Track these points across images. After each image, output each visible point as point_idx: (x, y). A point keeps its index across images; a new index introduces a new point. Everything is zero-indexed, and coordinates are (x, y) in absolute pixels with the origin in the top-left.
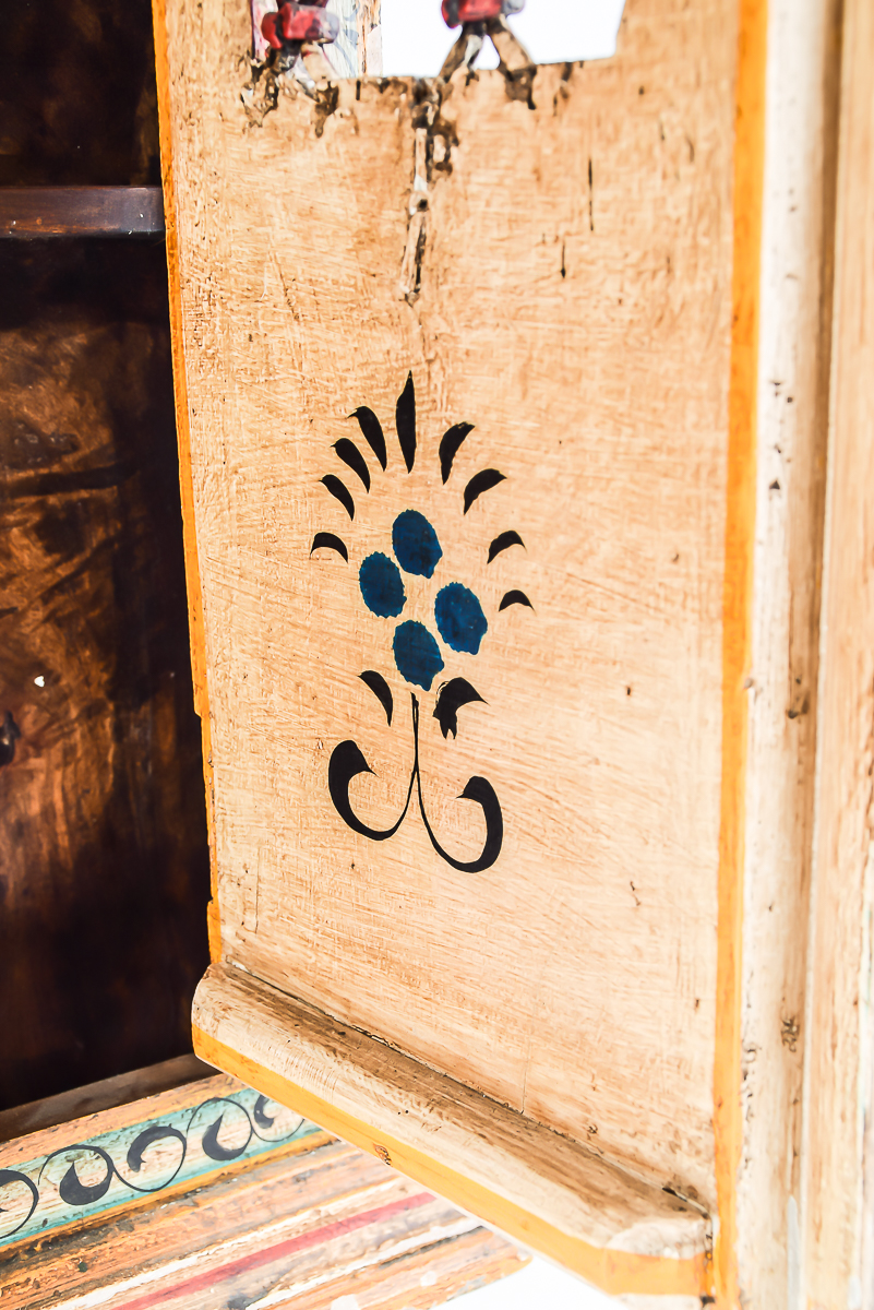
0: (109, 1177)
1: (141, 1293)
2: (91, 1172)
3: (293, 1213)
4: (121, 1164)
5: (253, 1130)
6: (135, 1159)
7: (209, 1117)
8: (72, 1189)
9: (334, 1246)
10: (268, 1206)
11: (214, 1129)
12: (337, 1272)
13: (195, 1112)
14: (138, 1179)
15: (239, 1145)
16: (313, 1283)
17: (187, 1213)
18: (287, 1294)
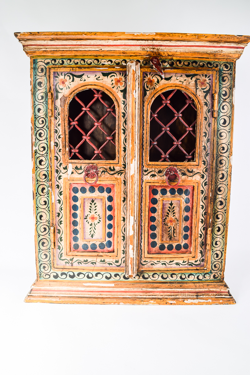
0: (185, 278)
1: (186, 291)
2: (183, 277)
3: (206, 288)
4: (187, 277)
5: (203, 278)
6: (189, 277)
7: (198, 275)
8: (181, 277)
9: (210, 294)
10: (203, 287)
11: (198, 276)
12: (210, 297)
13: (196, 273)
14: (189, 279)
15: (201, 279)
16: (206, 297)
17: (193, 284)
18: (203, 297)
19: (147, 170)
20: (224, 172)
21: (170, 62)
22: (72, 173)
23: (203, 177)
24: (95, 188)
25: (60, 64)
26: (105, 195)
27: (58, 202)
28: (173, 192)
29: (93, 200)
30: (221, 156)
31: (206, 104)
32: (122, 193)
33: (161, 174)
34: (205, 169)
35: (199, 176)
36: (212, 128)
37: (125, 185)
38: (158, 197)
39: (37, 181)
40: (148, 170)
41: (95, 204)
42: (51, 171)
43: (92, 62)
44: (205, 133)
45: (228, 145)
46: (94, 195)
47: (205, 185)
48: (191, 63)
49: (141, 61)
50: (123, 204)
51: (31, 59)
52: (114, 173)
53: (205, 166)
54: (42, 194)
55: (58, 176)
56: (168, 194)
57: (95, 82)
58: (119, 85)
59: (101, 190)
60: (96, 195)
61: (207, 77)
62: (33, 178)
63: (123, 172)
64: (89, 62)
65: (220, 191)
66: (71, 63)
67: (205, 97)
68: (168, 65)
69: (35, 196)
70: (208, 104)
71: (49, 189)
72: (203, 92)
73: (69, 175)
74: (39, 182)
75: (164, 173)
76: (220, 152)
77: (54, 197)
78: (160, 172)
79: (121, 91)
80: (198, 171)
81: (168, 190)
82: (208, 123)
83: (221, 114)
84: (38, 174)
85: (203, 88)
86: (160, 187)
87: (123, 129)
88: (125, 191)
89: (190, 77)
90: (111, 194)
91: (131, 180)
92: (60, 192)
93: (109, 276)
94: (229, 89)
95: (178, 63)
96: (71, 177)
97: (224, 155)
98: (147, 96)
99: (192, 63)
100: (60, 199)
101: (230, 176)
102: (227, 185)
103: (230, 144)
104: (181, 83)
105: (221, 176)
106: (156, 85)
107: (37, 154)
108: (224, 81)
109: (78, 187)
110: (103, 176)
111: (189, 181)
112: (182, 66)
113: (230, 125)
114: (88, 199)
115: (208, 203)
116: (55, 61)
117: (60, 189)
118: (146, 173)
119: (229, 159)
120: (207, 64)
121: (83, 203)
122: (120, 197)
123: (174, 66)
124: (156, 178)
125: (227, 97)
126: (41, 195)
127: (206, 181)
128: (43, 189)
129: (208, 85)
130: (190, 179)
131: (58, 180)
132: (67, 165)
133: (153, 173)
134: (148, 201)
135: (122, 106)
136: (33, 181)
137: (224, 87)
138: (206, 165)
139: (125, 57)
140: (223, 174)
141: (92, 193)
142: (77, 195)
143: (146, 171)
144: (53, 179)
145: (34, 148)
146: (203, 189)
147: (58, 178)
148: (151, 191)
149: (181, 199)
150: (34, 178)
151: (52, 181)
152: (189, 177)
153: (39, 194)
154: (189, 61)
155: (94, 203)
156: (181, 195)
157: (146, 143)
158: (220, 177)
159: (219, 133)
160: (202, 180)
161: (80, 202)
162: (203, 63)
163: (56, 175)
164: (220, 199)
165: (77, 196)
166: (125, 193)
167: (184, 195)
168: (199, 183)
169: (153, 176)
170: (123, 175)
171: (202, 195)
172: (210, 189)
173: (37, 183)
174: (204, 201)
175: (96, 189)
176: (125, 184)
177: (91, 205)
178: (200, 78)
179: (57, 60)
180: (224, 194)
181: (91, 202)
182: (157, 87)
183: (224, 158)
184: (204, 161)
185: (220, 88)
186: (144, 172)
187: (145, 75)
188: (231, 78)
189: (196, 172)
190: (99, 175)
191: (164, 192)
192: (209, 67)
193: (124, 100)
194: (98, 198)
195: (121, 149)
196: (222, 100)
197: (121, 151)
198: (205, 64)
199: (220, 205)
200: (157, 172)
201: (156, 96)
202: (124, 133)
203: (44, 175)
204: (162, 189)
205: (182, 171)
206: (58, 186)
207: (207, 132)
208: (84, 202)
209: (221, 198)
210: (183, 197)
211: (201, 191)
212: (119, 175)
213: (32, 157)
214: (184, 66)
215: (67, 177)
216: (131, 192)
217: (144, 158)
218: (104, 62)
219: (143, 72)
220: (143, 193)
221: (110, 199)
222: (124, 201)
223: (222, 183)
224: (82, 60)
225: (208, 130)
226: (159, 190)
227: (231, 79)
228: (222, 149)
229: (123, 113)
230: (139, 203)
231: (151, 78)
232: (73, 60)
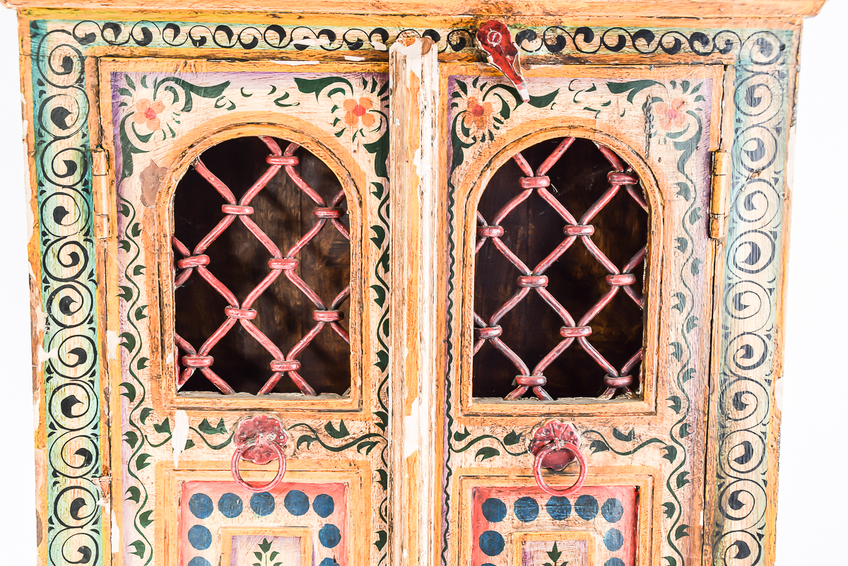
19: (463, 433)
20: (749, 437)
21: (550, 35)
22: (190, 444)
23: (671, 454)
24: (273, 498)
25: (138, 43)
26: (313, 521)
27: (134, 549)
28: (559, 509)
29: (265, 541)
30: (740, 378)
31: (684, 191)
32: (375, 515)
33: (515, 448)
34: (680, 425)
35: (657, 451)
36: (705, 278)
37: (385, 488)
38: (506, 526)
39: (55, 473)
40: (467, 434)
41: (274, 555)
42: (110, 439)
43: (258, 36)
44: (680, 296)
45: (765, 338)
46: (272, 525)
47: (681, 482)
48: (628, 38)
49: (443, 34)
50: (375, 554)
51: (20, 18)
52: (344, 443)
53: (679, 417)
54: (70, 521)
55: (136, 457)
56: (544, 516)
57: (270, 115)
58: (360, 125)
59: (297, 502)
60: (277, 525)
61: (690, 90)
62: (37, 463)
63: (377, 439)
64: (247, 39)
65: (736, 504)
66: (180, 39)
67: (681, 167)
68: (544, 47)
69: (45, 530)
70: (692, 189)
71: (101, 502)
72: (672, 147)
73: (177, 452)
74: (60, 478)
75: (528, 442)
76: (737, 364)
77: (121, 534)
78: (512, 439)
79: (370, 148)
80: (654, 435)
81: (542, 502)
82: (691, 261)
83: (742, 227)
84: (57, 449)
85: (674, 130)
86: (513, 494)
87: (375, 287)
88: (383, 509)
89: (627, 93)
90: (333, 519)
91: (407, 476)
92: (141, 513)
94: (774, 132)
95: (580, 37)
96: (186, 459)
97: (749, 374)
98: (464, 164)
99: (635, 37)
100: (144, 541)
101: (776, 451)
102: (762, 484)
103: (774, 335)
104: (591, 115)
105: (740, 451)
106: (498, 125)
107: (54, 375)
108: (753, 102)
109: (210, 495)
110: (304, 454)
111: (622, 470)
112: (595, 52)
113: (776, 266)
114: (249, 538)
115: (690, 551)
116: (116, 28)
117: (141, 503)
118: (463, 443)
119: (768, 389)
120: (691, 42)
121: (229, 552)
122: (368, 531)
123: (565, 51)
124: (497, 462)
125: (763, 162)
126: (69, 527)
127: (681, 470)
128: (77, 505)
129: (692, 120)
130: (623, 464)
131: (134, 469)
132: (171, 414)
133: (486, 443)
134: (471, 543)
135: (373, 202)
136: (37, 473)
137: (753, 126)
138: (683, 410)
139: (381, 18)
140: (748, 447)
141: (264, 514)
142: (206, 522)
143: (459, 437)
144: (118, 468)
145: (43, 356)
146: (672, 500)
147: (133, 463)
148: (480, 506)
149: (589, 535)
150: (41, 464)
151: (113, 476)
152: (618, 455)
153: (62, 523)
154: (622, 32)
155: (269, 553)
156: (591, 521)
157: (462, 335)
158: (738, 455)
159: (732, 295)
160: (669, 467)
161: (220, 550)
162: (677, 36)
163: (128, 450)
164: (740, 537)
165: (207, 526)
166: (385, 515)
167: (599, 519)
168: (657, 477)
169: (489, 453)
170: (376, 451)
171: (670, 522)
172: (696, 498)
173: (55, 483)
174: (675, 543)
175: (279, 500)
176: (384, 482)
177: (258, 561)
178: (663, 96)
179: (122, 27)
180: (753, 518)
181: (260, 550)
182: (503, 131)
183: (751, 386)
184: (675, 399)
185: (736, 131)
186: (453, 441)
187: (458, 89)
188: (783, 90)
189: (644, 439)
190: (289, 452)
191: (527, 509)
192: (698, 53)
193: (379, 180)
194: (284, 535)
195: (368, 360)
196: (747, 173)
197: (368, 365)
198: (683, 39)
199: (738, 556)
200: (502, 440)
201: (498, 164)
202: (380, 301)
203: (82, 452)
204: (519, 499)
205: (595, 437)
206: (135, 493)
207: (685, 291)
208: (234, 550)
209: (742, 531)
210: (599, 528)
211: (666, 505)
212: (364, 450)
213: (35, 388)
214: (603, 51)
215: (169, 459)
216: (405, 515)
217: (452, 389)
218: (305, 38)
219: (450, 78)
220: (450, 514)
221: (331, 537)
222: (380, 545)
223: (742, 476)
224: (220, 28)
225: (690, 284)
226: (510, 501)
227: (782, 95)
228: (743, 352)
229: (376, 228)
230: (436, 553)
231: (481, 98)
232: (184, 30)
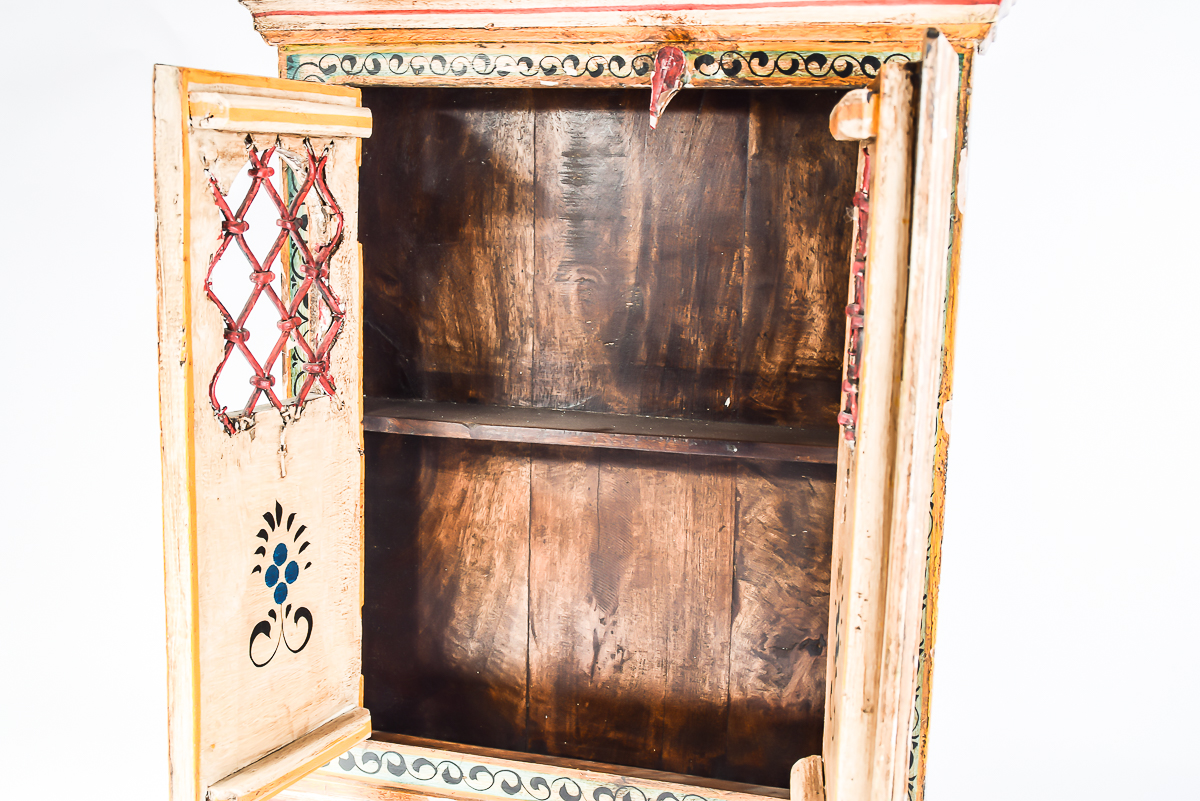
21: (727, 60)
25: (369, 72)
43: (467, 64)
48: (801, 61)
49: (628, 59)
51: (279, 54)
64: (458, 67)
66: (403, 68)
68: (721, 71)
93: (513, 782)
95: (756, 61)
99: (807, 61)
112: (769, 76)
116: (352, 60)
120: (861, 65)
123: (741, 74)
139: (573, 46)
154: (795, 56)
162: (848, 59)
179: (357, 59)
192: (867, 75)
198: (854, 62)
214: (777, 75)
218: (508, 65)
224: (435, 58)
232: (406, 60)
